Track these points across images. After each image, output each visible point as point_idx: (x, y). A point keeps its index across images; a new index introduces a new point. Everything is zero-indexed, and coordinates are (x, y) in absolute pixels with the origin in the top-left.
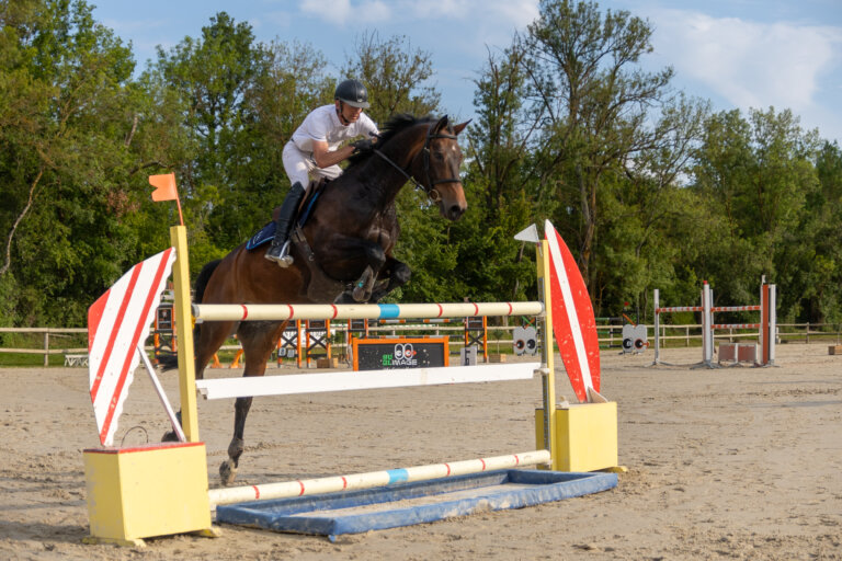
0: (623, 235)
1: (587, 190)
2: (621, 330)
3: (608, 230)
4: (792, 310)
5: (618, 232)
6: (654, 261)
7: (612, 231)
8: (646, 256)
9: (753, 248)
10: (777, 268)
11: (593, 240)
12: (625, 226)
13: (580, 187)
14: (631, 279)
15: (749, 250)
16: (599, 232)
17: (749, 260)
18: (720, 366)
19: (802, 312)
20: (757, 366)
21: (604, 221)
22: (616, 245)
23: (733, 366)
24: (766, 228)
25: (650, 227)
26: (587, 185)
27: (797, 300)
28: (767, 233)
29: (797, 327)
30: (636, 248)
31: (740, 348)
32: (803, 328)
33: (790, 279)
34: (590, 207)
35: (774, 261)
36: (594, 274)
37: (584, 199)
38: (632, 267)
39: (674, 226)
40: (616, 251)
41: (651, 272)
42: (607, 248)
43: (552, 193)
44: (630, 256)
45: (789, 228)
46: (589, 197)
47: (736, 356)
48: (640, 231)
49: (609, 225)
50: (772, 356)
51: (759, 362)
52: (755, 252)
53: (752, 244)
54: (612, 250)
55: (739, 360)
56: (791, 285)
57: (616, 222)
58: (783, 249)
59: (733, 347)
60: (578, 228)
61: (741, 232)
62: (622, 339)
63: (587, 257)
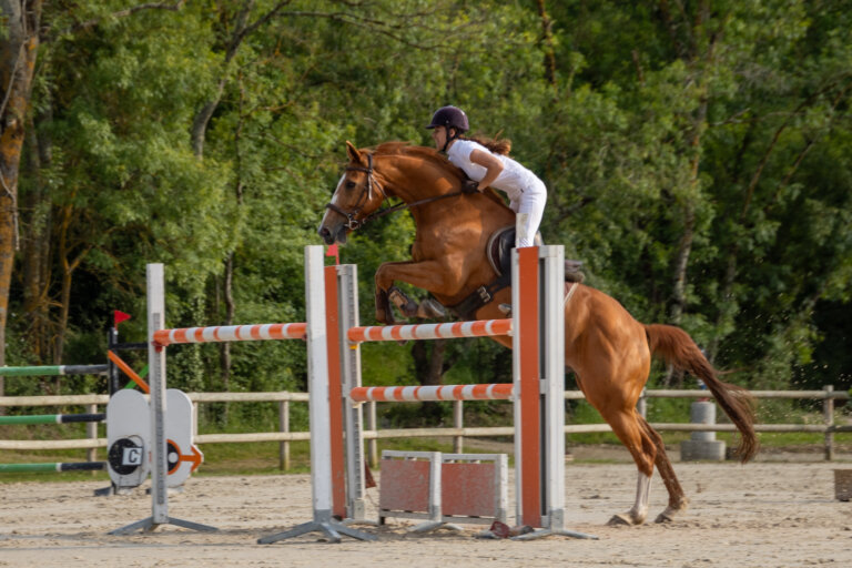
0: (146, 77)
2: (102, 408)
3: (92, 59)
4: (778, 341)
5: (125, 67)
6: (257, 169)
7: (105, 63)
8: (231, 153)
9: (623, 121)
12: (153, 44)
14: (173, 230)
15: (612, 128)
17: (611, 164)
19: (820, 350)
20: (501, 531)
21: (76, 27)
22: (120, 110)
23: (421, 534)
24: (677, 47)
25: (245, 49)
27: (798, 305)
28: (679, 67)
30: (194, 123)
31: (446, 466)
35: (706, 167)
36: (41, 212)
40: (121, 132)
41: (245, 209)
42: (90, 123)
44: (169, 151)
47: (437, 500)
48: (208, 61)
49: (95, 43)
52: (633, 133)
53: (623, 106)
54: (106, 129)
55: (447, 514)
58: (739, 123)
59: (425, 466)
61: (578, 61)
62: (108, 442)
63: (15, 153)
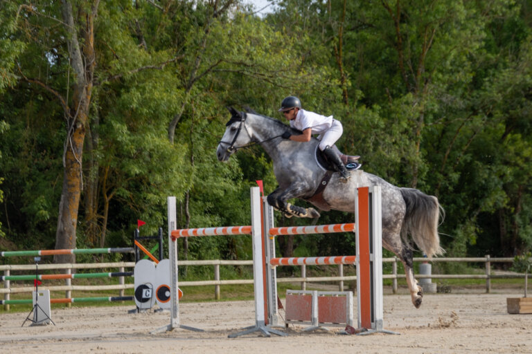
0: (144, 103)
1: (79, 22)
2: (131, 269)
3: (119, 95)
4: (460, 233)
5: (134, 98)
6: (201, 148)
7: (125, 96)
8: (188, 140)
9: (382, 124)
10: (428, 158)
11: (91, 111)
12: (149, 86)
13: (64, 17)
14: (158, 178)
15: (377, 127)
16: (102, 97)
17: (376, 144)
18: (288, 331)
19: (480, 237)
20: (351, 331)
21: (110, 77)
22: (133, 120)
23: (309, 332)
24: (410, 86)
25: (194, 87)
26: (80, 12)
27: (470, 215)
28: (410, 96)
29: (472, 264)
30: (169, 125)
31: (320, 298)
32: (481, 265)
33: (455, 176)
34: (84, 53)
35: (424, 146)
36: (94, 171)
37: (74, 39)
38: (163, 157)
39: (236, 86)
40: (131, 129)
41: (195, 168)
42: (117, 126)
43: (13, 26)
44: (157, 140)
45: (452, 87)
46: (82, 34)
47: (316, 314)
48: (175, 95)
49: (120, 85)
50: (379, 314)
51: (355, 325)
52: (388, 130)
53: (382, 116)
54: (125, 128)
55: (321, 322)
56: (458, 189)
57: (133, 78)
58: (440, 124)
59: (310, 298)
60: (63, 92)
61: (359, 94)
62: (135, 286)
63: (80, 141)
